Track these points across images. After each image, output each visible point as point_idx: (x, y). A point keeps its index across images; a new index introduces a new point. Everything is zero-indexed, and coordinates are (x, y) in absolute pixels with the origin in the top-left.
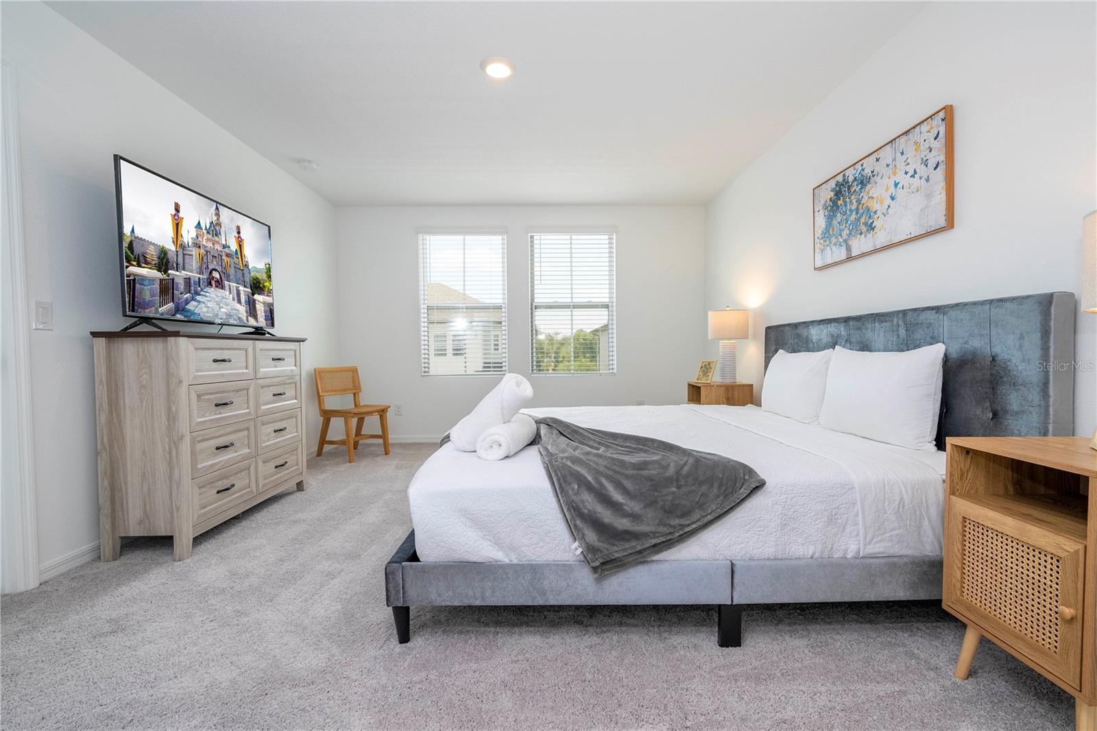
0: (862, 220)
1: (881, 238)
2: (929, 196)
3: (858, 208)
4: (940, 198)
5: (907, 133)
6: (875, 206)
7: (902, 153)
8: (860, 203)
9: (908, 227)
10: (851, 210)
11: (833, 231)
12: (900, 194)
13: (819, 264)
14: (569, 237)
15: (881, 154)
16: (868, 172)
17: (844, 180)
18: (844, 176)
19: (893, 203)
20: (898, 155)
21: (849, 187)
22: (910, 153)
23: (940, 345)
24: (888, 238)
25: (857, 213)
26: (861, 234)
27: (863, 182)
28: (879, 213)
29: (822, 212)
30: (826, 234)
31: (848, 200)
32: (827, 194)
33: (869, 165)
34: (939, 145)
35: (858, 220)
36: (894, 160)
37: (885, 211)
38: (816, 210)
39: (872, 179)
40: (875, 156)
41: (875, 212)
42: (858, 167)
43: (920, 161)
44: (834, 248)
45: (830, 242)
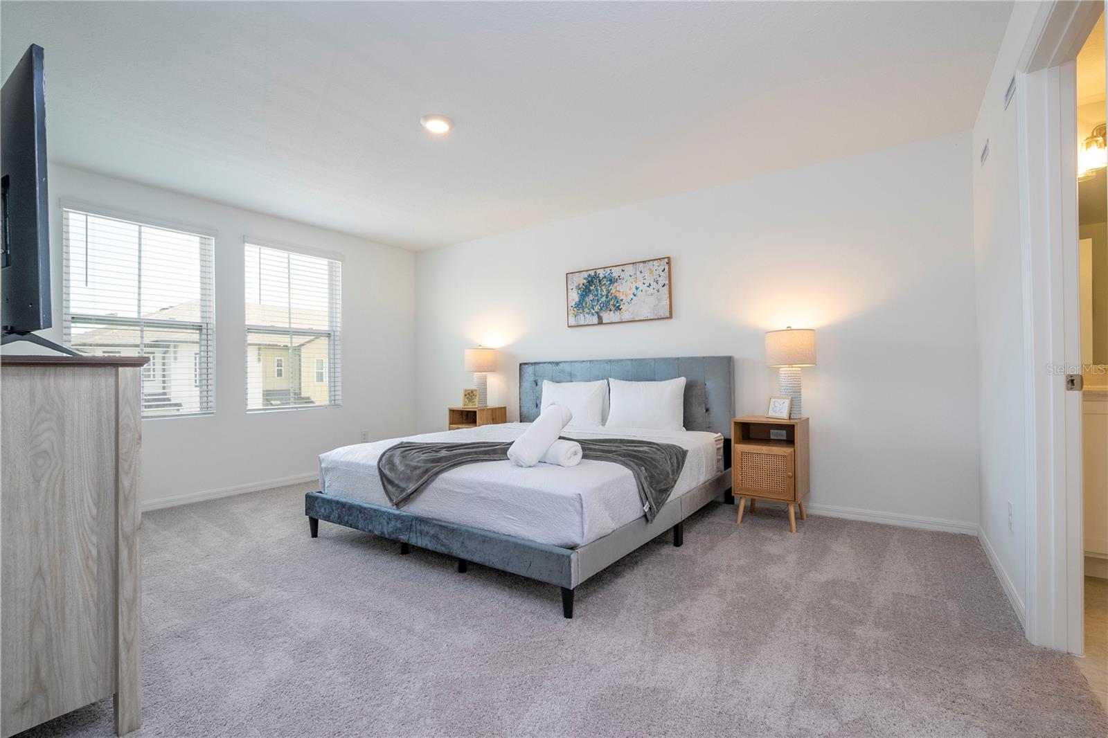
0: (612, 303)
1: (626, 316)
2: (659, 300)
3: (607, 295)
4: (666, 302)
5: (644, 262)
6: (621, 296)
7: (641, 272)
8: (609, 292)
9: (645, 313)
10: (601, 295)
11: (586, 304)
12: (639, 293)
13: (572, 322)
14: (286, 255)
15: (625, 268)
16: (615, 275)
17: (596, 275)
18: (595, 272)
19: (634, 298)
20: (638, 273)
21: (600, 281)
22: (647, 274)
23: (683, 378)
24: (632, 317)
25: (607, 298)
26: (611, 310)
27: (612, 281)
28: (624, 301)
29: (575, 291)
30: (580, 305)
31: (599, 288)
32: (580, 280)
33: (616, 273)
34: (665, 275)
35: (609, 302)
36: (635, 274)
37: (629, 301)
38: (570, 287)
39: (619, 281)
40: (621, 267)
41: (622, 300)
42: (608, 270)
43: (653, 280)
44: (587, 315)
45: (584, 311)
